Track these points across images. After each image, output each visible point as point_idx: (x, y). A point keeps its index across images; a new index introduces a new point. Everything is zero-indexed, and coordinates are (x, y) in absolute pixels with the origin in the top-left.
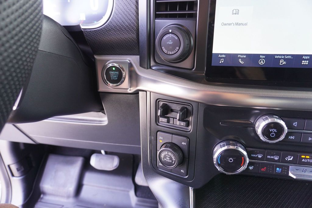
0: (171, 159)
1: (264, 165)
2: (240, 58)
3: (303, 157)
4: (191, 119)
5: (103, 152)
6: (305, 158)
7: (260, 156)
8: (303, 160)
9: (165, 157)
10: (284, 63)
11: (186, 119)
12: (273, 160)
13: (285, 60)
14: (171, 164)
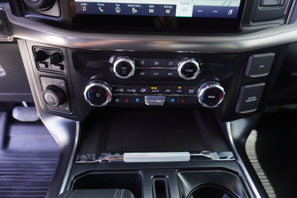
0: (53, 99)
1: (126, 97)
2: (99, 6)
3: (152, 88)
4: (63, 63)
5: (24, 103)
6: (154, 89)
7: (122, 91)
8: (153, 91)
9: (48, 98)
10: (136, 11)
11: (60, 63)
12: (132, 93)
13: (136, 8)
14: (55, 103)
